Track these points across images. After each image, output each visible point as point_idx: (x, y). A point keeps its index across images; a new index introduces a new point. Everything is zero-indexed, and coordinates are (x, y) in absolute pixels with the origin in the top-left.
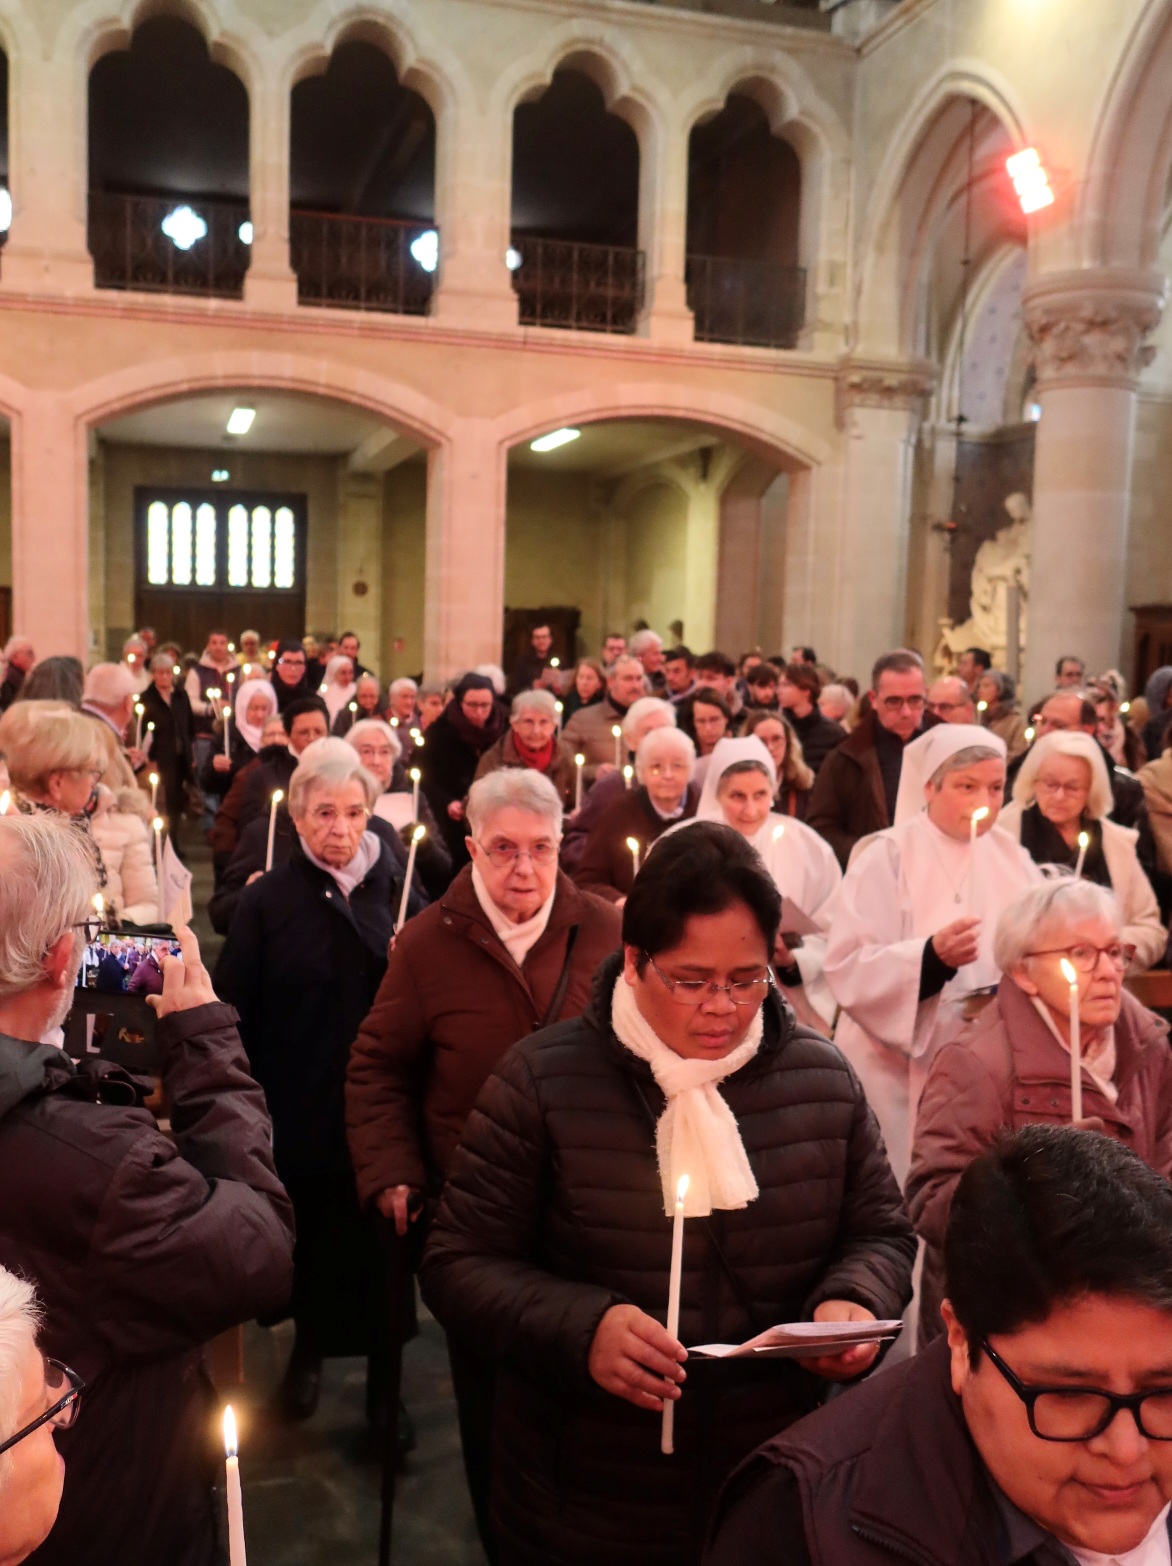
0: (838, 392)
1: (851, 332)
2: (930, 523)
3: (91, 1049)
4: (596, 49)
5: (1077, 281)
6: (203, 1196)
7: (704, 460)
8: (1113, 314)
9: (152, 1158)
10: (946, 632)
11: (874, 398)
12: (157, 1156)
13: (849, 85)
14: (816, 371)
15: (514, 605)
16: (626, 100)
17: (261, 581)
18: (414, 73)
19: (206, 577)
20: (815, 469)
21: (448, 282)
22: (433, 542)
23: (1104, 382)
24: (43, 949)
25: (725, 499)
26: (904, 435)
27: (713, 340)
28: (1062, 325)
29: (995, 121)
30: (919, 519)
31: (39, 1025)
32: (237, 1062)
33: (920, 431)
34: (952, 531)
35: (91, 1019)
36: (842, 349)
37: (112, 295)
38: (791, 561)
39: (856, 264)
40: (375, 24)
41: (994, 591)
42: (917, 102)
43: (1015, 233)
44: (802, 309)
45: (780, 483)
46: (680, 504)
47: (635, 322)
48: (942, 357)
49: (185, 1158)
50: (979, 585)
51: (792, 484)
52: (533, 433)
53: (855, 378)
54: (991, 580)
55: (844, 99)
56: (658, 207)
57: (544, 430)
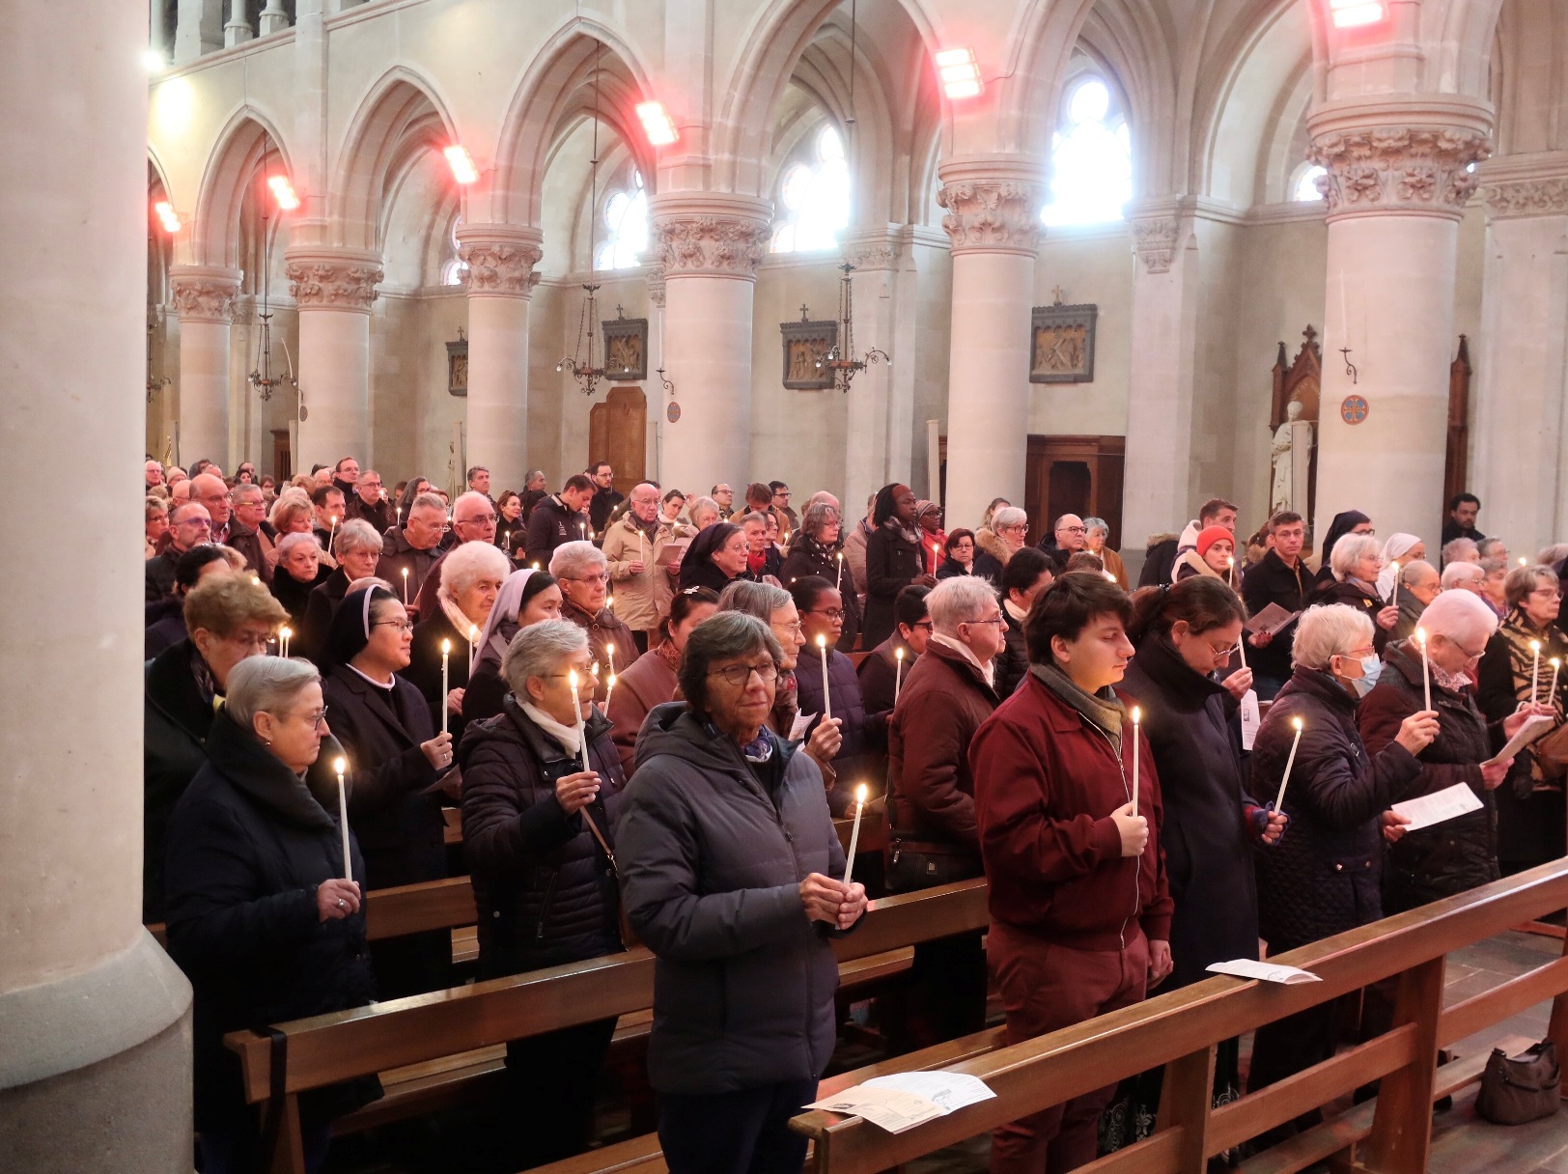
23: (209, 321)
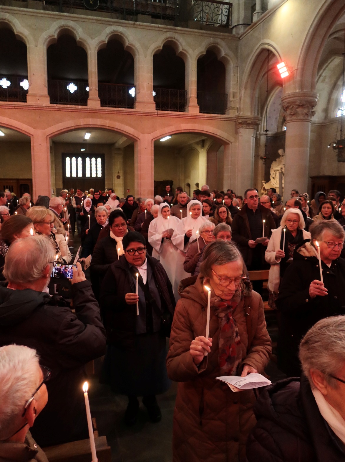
0: (236, 125)
1: (238, 110)
2: (259, 157)
3: (56, 293)
4: (173, 40)
5: (295, 95)
6: (83, 329)
7: (203, 143)
8: (305, 103)
9: (70, 320)
10: (264, 184)
11: (245, 126)
12: (72, 319)
13: (237, 47)
14: (231, 120)
15: (157, 180)
16: (181, 52)
17: (94, 175)
18: (128, 46)
19: (80, 175)
20: (230, 145)
21: (138, 100)
22: (136, 165)
23: (302, 120)
24: (42, 269)
25: (208, 153)
26: (253, 135)
27: (204, 113)
28: (292, 106)
29: (274, 55)
30: (257, 156)
31: (42, 287)
32: (91, 295)
33: (256, 134)
34: (265, 159)
35: (55, 285)
36: (237, 114)
37: (55, 105)
38: (225, 167)
39: (240, 93)
40: (118, 35)
41: (276, 173)
42: (254, 51)
43: (279, 83)
44: (227, 104)
45: (222, 148)
46: (197, 154)
47: (185, 109)
48: (262, 116)
49: (79, 319)
50: (272, 172)
51: (225, 148)
52: (160, 137)
53: (240, 121)
54: (275, 171)
55: (236, 50)
56: (190, 79)
57: (163, 136)
